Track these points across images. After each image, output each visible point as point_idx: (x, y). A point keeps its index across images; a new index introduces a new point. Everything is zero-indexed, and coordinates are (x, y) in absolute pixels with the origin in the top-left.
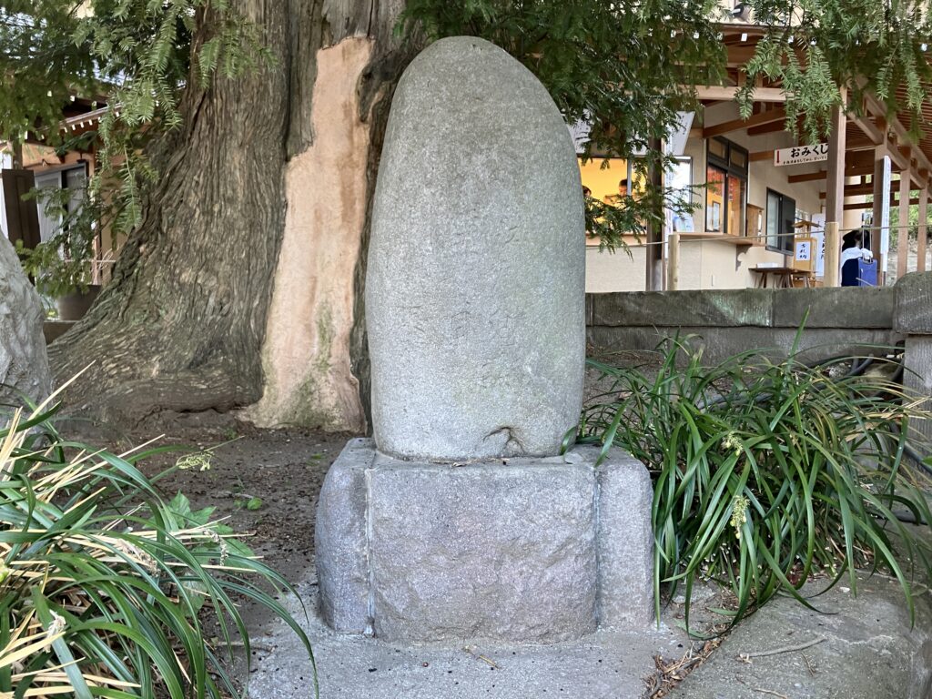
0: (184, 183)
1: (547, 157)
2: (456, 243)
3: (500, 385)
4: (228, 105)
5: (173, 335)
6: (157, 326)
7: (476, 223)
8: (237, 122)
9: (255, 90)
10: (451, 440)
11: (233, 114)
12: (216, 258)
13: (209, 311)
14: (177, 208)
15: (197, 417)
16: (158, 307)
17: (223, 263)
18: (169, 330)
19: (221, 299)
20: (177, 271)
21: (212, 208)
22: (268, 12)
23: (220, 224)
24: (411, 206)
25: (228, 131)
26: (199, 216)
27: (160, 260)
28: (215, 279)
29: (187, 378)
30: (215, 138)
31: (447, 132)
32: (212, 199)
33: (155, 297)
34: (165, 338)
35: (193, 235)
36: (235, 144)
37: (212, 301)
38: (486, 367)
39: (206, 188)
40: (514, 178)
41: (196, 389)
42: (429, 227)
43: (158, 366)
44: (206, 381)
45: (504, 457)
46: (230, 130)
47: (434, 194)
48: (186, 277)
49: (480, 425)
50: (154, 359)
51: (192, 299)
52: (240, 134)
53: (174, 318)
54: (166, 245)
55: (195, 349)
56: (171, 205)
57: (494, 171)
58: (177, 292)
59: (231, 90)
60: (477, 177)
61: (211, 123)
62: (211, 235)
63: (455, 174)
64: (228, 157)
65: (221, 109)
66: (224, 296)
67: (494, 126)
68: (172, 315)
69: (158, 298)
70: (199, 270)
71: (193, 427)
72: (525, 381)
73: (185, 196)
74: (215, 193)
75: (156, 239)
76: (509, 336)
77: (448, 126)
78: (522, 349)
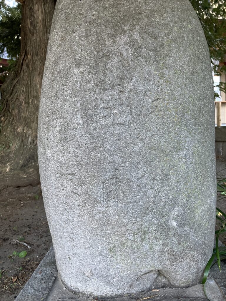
0: (18, 91)
1: (183, 36)
2: (104, 117)
3: (149, 239)
4: (33, 57)
5: (15, 154)
6: (9, 150)
7: (121, 97)
8: (37, 64)
9: (43, 50)
10: (108, 283)
11: (36, 61)
12: (31, 121)
13: (29, 143)
14: (15, 101)
15: (23, 189)
16: (9, 142)
17: (34, 124)
18: (13, 152)
19: (33, 139)
20: (16, 128)
21: (29, 101)
22: (46, 16)
23: (32, 107)
24: (63, 85)
25: (34, 69)
26: (24, 104)
27: (9, 123)
28: (31, 130)
29: (18, 173)
30: (29, 71)
31: (94, 18)
32: (29, 97)
33: (8, 138)
34: (12, 155)
35: (22, 112)
36: (37, 73)
37: (30, 139)
38: (136, 225)
39: (26, 92)
40: (155, 55)
41: (22, 178)
42: (79, 102)
43: (9, 167)
44: (27, 174)
45: (155, 288)
46: (35, 68)
47: (82, 73)
48: (19, 130)
49: (133, 271)
50: (8, 164)
51: (22, 139)
52: (39, 69)
53: (15, 147)
54: (11, 117)
55: (24, 160)
56: (13, 101)
57: (136, 49)
58: (16, 136)
59: (34, 51)
60: (122, 55)
61: (27, 65)
62: (29, 112)
63: (101, 54)
64: (34, 79)
65: (31, 60)
66: (34, 137)
67: (135, 10)
68: (15, 146)
69: (9, 139)
70: (24, 127)
71: (21, 194)
72: (171, 233)
73: (18, 96)
74: (30, 95)
75: (8, 115)
76: (155, 197)
77: (94, 13)
78: (167, 206)
